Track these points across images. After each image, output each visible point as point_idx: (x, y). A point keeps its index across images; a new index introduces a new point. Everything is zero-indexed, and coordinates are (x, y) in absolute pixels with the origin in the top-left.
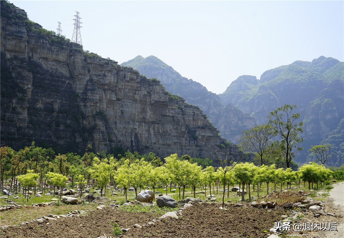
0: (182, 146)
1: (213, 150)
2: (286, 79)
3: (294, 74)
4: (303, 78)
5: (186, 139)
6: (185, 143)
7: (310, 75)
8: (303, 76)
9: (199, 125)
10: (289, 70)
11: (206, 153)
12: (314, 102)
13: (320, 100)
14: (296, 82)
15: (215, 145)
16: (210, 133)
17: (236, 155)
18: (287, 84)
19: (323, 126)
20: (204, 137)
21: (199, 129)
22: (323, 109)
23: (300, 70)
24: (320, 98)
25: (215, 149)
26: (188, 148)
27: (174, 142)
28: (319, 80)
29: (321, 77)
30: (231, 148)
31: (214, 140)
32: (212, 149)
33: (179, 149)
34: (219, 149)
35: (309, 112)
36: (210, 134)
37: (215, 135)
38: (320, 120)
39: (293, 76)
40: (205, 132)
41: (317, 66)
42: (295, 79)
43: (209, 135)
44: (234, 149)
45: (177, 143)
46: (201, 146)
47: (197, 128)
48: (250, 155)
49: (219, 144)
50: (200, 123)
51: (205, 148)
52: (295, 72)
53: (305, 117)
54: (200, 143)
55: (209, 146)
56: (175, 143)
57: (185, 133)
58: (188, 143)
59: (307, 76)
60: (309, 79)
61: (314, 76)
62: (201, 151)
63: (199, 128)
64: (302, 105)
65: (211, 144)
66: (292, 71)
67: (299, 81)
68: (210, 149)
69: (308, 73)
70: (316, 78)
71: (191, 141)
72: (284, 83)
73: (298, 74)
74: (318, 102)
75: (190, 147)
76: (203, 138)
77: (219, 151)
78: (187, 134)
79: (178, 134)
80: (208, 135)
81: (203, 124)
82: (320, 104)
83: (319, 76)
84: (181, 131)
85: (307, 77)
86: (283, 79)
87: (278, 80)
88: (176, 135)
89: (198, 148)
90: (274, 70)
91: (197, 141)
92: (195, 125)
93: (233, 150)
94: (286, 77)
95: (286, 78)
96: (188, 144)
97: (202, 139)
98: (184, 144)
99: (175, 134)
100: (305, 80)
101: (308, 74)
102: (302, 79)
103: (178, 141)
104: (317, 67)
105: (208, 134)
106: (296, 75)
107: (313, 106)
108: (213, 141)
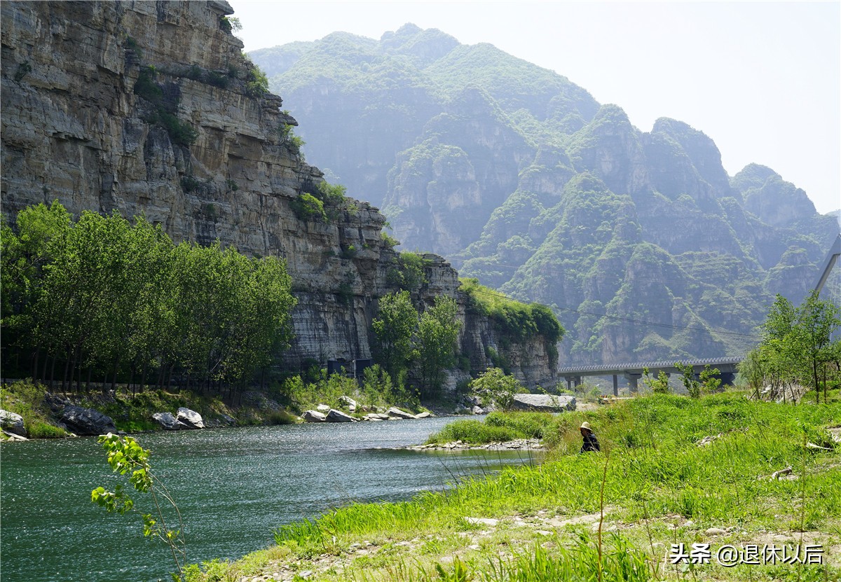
0: (104, 168)
1: (263, 220)
2: (321, 76)
3: (341, 66)
4: (372, 79)
5: (128, 128)
6: (126, 156)
7: (392, 70)
8: (369, 72)
9: (193, 58)
10: (326, 52)
11: (236, 234)
12: (410, 153)
13: (429, 147)
14: (352, 90)
15: (277, 195)
16: (249, 119)
17: (372, 260)
18: (322, 93)
19: (440, 229)
20: (220, 139)
21: (198, 87)
22: (438, 175)
23: (357, 52)
24: (429, 142)
25: (274, 217)
26: (141, 186)
27: (57, 135)
28: (419, 88)
29: (422, 80)
30: (348, 219)
31: (269, 165)
32: (260, 214)
33: (84, 184)
34: (292, 222)
35: (399, 184)
36: (252, 129)
37: (276, 138)
38: (431, 210)
39: (340, 69)
40: (223, 111)
41: (400, 53)
42: (348, 79)
43: (246, 132)
44: (360, 229)
45: (75, 140)
46: (209, 188)
47: (181, 76)
48: (429, 264)
49: (292, 192)
50: (198, 52)
51: (228, 208)
52: (343, 57)
53: (385, 199)
54: (203, 174)
55: (248, 197)
56: (60, 141)
57: (123, 88)
58: (141, 156)
59: (382, 73)
60: (389, 84)
61: (403, 74)
62: (209, 218)
63: (195, 75)
64: (370, 163)
65: (257, 186)
66: (335, 54)
67: (360, 85)
68: (254, 214)
69: (383, 65)
70: (410, 81)
71: (157, 147)
72: (314, 90)
73: (353, 64)
74: (422, 152)
75: (157, 184)
76: (216, 145)
77: (294, 233)
78: (134, 98)
79: (78, 82)
80: (240, 131)
81: (215, 62)
82: (430, 161)
83: (417, 75)
84: (100, 68)
85: (382, 76)
86: (310, 76)
87: (293, 78)
88: (66, 87)
89: (195, 201)
90: (271, 52)
91: (187, 154)
92: (172, 55)
93: (356, 231)
94: (320, 70)
95: (319, 73)
96: (143, 165)
97: (212, 146)
98: (117, 161)
99: (63, 81)
100: (378, 86)
101: (383, 68)
102: (369, 82)
103: (78, 131)
104: (400, 56)
105: (241, 122)
106: (349, 67)
107: (410, 164)
108: (262, 168)
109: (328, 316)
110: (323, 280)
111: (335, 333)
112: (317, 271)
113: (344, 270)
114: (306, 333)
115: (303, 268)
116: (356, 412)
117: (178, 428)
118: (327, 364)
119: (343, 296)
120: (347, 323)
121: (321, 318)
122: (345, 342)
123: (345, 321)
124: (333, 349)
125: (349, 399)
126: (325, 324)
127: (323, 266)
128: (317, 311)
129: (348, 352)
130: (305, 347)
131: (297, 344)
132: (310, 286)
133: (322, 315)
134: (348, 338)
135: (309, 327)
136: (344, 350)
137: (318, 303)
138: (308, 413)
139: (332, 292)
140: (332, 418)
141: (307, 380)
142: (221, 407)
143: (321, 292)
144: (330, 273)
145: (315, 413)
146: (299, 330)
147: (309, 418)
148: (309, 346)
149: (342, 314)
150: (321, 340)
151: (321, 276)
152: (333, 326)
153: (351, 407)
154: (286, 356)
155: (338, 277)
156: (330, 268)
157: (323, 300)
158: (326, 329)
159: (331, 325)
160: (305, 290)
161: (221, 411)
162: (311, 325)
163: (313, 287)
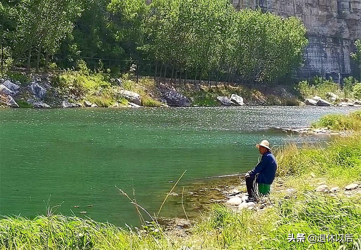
109: (328, 50)
110: (326, 31)
111: (331, 59)
112: (323, 26)
113: (339, 25)
114: (314, 58)
115: (314, 24)
116: (335, 101)
117: (229, 105)
118: (325, 75)
119: (337, 39)
120: (338, 54)
121: (323, 51)
122: (336, 64)
123: (337, 53)
124: (329, 67)
125: (332, 94)
126: (326, 54)
127: (327, 23)
128: (321, 47)
129: (338, 69)
130: (313, 66)
131: (309, 64)
132: (318, 33)
133: (324, 49)
134: (338, 62)
135: (316, 55)
136: (336, 68)
137: (322, 43)
138: (307, 100)
139: (331, 37)
140: (320, 104)
141: (311, 83)
142: (259, 95)
143: (324, 36)
144: (330, 27)
145: (311, 101)
146: (310, 57)
147: (308, 103)
148: (316, 65)
149: (336, 49)
150: (322, 62)
151: (325, 28)
152: (330, 55)
153: (333, 98)
154: (302, 70)
155: (335, 29)
156: (331, 24)
157: (325, 41)
158: (326, 56)
159: (329, 54)
160: (315, 36)
161: (259, 97)
162: (317, 54)
163: (320, 34)
